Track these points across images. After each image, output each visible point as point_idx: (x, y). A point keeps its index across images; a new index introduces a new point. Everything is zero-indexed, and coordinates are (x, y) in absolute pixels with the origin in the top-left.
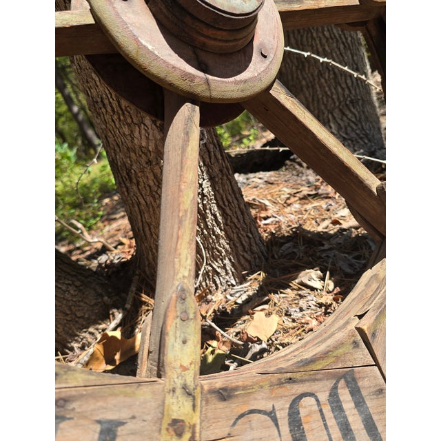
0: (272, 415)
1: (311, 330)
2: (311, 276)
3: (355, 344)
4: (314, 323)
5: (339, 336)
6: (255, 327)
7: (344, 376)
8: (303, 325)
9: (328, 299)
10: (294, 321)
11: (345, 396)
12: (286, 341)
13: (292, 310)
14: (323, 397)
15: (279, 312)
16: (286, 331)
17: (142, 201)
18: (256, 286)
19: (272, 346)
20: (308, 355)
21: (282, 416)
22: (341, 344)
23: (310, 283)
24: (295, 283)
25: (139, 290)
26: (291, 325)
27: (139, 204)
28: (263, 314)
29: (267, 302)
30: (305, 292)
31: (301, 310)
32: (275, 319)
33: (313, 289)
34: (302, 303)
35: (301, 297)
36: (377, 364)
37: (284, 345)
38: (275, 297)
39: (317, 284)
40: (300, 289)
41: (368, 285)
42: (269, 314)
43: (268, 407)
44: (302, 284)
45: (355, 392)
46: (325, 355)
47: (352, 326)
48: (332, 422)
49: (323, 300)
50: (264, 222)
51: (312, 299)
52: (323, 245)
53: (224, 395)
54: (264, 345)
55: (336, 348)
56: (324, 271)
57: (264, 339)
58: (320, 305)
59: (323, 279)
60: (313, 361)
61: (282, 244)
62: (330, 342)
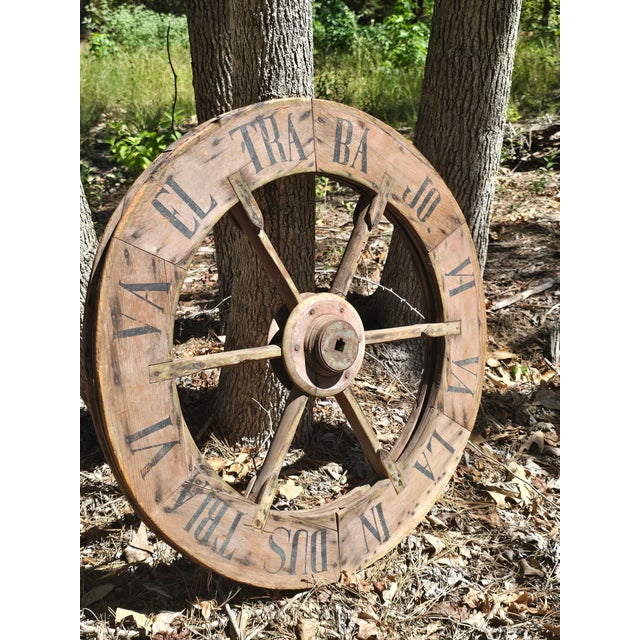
0: (289, 532)
1: (319, 505)
2: (334, 468)
3: (332, 519)
4: (322, 501)
5: (328, 513)
6: (286, 490)
7: (321, 530)
8: (316, 499)
9: (337, 489)
10: (311, 494)
11: (319, 537)
12: (301, 505)
13: (313, 487)
14: (310, 534)
15: (304, 486)
16: (304, 499)
17: (242, 373)
18: (295, 459)
19: (293, 505)
20: (311, 516)
21: (293, 534)
22: (326, 517)
23: (331, 473)
24: (322, 469)
25: (210, 429)
26: (308, 496)
27: (238, 374)
28: (293, 482)
29: (299, 475)
30: (326, 477)
31: (319, 489)
32: (300, 489)
33: (332, 478)
34: (321, 485)
35: (323, 480)
36: (338, 531)
37: (300, 508)
38: (305, 473)
39: (336, 476)
40: (324, 474)
41: (354, 495)
42: (297, 484)
43: (289, 529)
44: (327, 471)
45: (324, 538)
46: (318, 519)
47: (334, 512)
48: (309, 545)
49: (334, 489)
50: (320, 403)
51: (328, 484)
52: (354, 446)
53: (276, 518)
54: (288, 504)
55: (323, 518)
56: (344, 468)
57: (289, 499)
58: (332, 491)
59: (342, 473)
60: (312, 519)
61: (326, 431)
62: (322, 515)
